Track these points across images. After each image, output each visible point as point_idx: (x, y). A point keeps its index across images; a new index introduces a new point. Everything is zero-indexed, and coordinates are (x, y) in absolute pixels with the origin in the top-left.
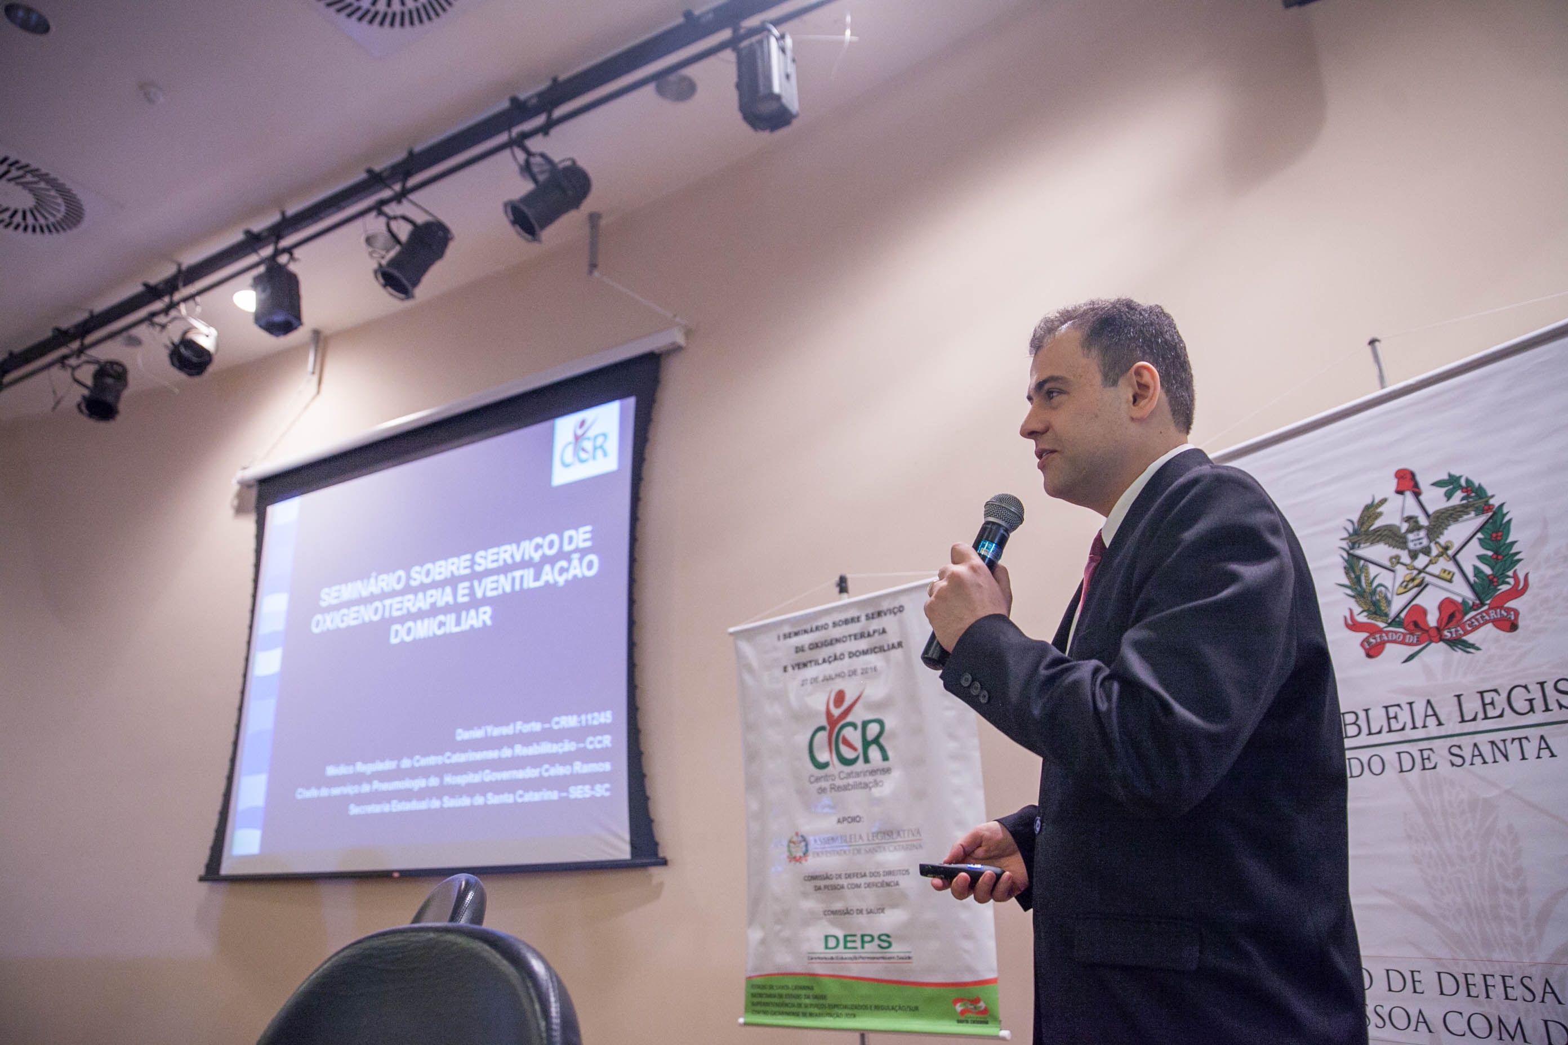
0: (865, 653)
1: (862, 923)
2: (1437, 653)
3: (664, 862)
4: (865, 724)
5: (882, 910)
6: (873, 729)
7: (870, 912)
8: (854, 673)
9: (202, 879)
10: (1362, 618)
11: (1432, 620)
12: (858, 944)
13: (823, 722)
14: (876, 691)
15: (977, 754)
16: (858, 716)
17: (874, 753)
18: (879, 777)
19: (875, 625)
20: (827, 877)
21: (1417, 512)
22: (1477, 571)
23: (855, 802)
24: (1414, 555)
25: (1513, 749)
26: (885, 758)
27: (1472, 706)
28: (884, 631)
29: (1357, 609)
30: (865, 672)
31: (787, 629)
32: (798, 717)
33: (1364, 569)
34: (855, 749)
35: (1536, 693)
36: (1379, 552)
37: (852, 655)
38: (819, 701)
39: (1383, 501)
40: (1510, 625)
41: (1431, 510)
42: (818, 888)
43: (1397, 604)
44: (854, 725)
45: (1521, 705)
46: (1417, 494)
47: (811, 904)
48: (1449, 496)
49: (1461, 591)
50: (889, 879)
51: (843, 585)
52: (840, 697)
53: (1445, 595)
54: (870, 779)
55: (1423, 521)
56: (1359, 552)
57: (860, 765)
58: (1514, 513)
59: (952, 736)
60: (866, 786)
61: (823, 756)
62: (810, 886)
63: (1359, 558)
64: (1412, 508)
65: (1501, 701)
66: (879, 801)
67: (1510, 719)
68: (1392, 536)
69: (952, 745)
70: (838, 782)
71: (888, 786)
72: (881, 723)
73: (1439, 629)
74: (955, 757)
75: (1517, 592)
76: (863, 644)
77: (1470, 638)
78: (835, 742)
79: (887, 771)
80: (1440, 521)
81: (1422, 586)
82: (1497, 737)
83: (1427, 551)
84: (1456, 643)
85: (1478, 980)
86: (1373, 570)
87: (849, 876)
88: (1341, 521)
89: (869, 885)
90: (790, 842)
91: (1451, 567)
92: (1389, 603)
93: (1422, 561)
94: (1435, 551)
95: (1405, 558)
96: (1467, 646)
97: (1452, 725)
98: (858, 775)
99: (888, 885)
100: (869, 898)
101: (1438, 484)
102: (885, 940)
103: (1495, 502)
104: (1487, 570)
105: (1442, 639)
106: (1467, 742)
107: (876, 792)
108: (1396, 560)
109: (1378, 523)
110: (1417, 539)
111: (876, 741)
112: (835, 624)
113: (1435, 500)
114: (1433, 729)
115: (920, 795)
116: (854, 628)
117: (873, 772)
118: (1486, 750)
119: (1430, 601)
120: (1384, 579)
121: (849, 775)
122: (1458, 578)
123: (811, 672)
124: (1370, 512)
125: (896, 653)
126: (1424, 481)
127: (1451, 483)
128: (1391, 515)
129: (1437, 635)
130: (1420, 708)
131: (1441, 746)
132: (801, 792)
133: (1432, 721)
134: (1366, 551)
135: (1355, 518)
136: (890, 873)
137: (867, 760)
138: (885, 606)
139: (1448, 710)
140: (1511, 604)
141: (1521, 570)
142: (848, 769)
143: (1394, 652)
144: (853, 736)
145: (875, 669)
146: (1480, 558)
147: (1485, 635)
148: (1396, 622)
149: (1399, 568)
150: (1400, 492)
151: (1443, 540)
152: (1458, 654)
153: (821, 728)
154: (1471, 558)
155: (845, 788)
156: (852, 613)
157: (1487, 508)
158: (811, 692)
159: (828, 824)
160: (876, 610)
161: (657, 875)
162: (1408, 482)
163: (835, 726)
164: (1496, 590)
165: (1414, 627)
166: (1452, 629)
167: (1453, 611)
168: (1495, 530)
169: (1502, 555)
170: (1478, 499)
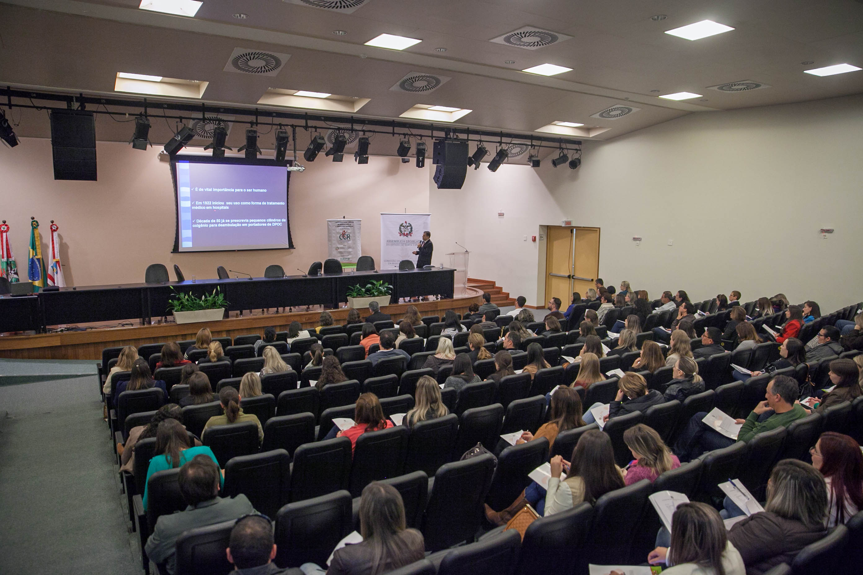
0: (348, 226)
1: (346, 257)
2: (405, 237)
3: (295, 248)
5: (349, 256)
6: (348, 236)
8: (346, 229)
9: (172, 252)
12: (345, 259)
14: (349, 231)
16: (347, 234)
17: (348, 238)
19: (350, 223)
20: (341, 252)
21: (406, 225)
23: (346, 244)
25: (409, 245)
26: (350, 239)
27: (407, 241)
31: (336, 222)
32: (338, 233)
34: (346, 238)
35: (412, 241)
36: (402, 227)
37: (346, 226)
38: (341, 231)
39: (404, 223)
40: (411, 236)
43: (403, 232)
47: (339, 255)
49: (408, 233)
51: (344, 217)
52: (344, 231)
59: (358, 238)
60: (347, 242)
61: (341, 238)
62: (339, 253)
65: (409, 241)
66: (348, 244)
67: (410, 243)
68: (404, 226)
71: (350, 242)
72: (350, 235)
74: (358, 240)
78: (343, 237)
80: (408, 226)
81: (405, 231)
83: (406, 229)
87: (344, 252)
96: (407, 237)
99: (350, 253)
100: (347, 254)
102: (349, 259)
108: (404, 229)
110: (406, 227)
112: (344, 222)
113: (408, 225)
115: (354, 243)
119: (406, 233)
120: (402, 230)
123: (340, 228)
124: (402, 224)
125: (352, 227)
127: (409, 224)
129: (405, 235)
132: (338, 242)
139: (405, 241)
143: (402, 236)
144: (346, 236)
145: (349, 229)
147: (409, 236)
151: (408, 228)
153: (341, 235)
154: (409, 230)
155: (345, 242)
156: (346, 222)
158: (340, 230)
159: (342, 246)
160: (350, 222)
161: (292, 250)
162: (406, 222)
163: (343, 235)
164: (411, 233)
165: (404, 234)
166: (407, 235)
167: (407, 234)
168: (411, 228)
169: (411, 230)
170: (411, 225)
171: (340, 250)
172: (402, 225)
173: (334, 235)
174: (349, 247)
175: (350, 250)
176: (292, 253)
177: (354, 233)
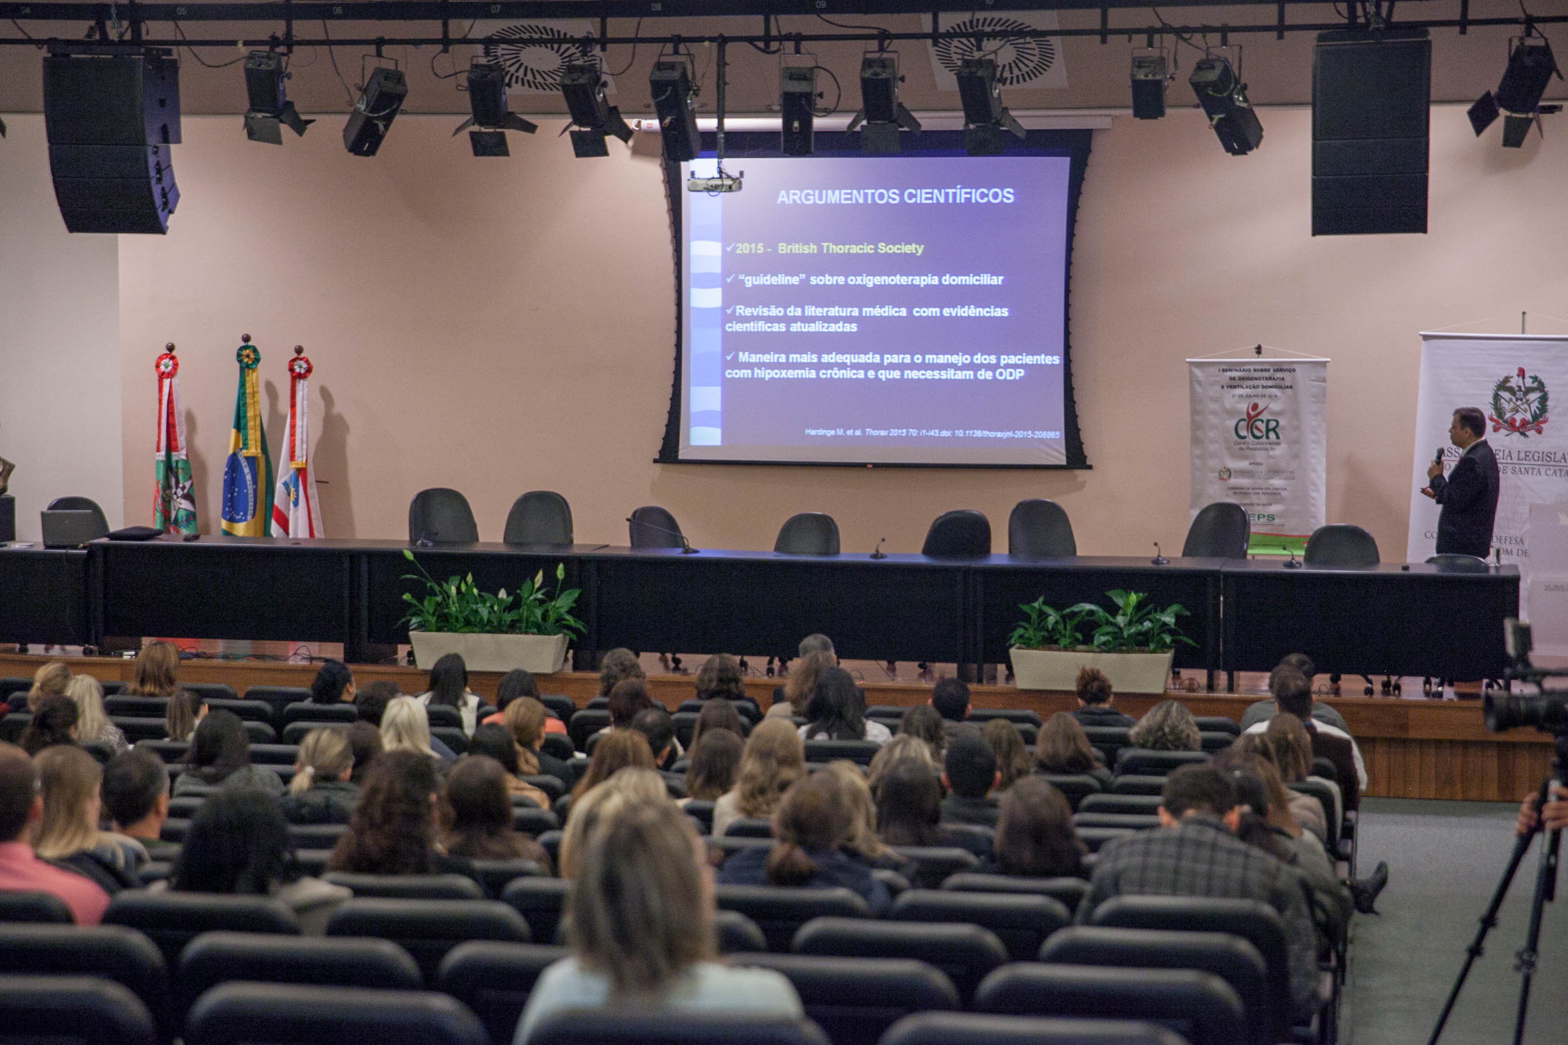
0: (1271, 387)
1: (1260, 509)
2: (1516, 435)
3: (1090, 467)
4: (1268, 421)
5: (1271, 505)
6: (1273, 424)
7: (1264, 505)
8: (1264, 396)
9: (655, 461)
10: (1495, 417)
11: (1518, 424)
12: (1256, 518)
13: (1245, 417)
14: (1275, 406)
15: (1324, 442)
16: (1265, 416)
17: (1272, 435)
18: (1274, 446)
19: (1279, 375)
20: (1242, 488)
21: (1522, 385)
22: (1535, 412)
23: (1260, 456)
24: (1517, 400)
25: (1530, 471)
26: (1278, 437)
27: (1522, 455)
28: (1283, 379)
29: (1494, 413)
30: (1270, 396)
31: (1225, 367)
32: (1230, 413)
33: (1500, 400)
34: (1262, 432)
35: (1541, 455)
36: (1506, 395)
37: (1263, 387)
38: (1244, 407)
39: (1512, 377)
40: (1539, 432)
41: (1527, 385)
42: (1235, 493)
43: (1508, 415)
44: (1262, 421)
45: (1536, 458)
46: (1524, 378)
48: (1533, 383)
49: (1529, 417)
50: (1275, 491)
51: (1259, 350)
52: (1255, 407)
53: (1522, 416)
54: (1268, 446)
55: (1523, 389)
56: (1500, 393)
57: (1264, 439)
58: (1551, 396)
59: (1315, 433)
60: (1266, 449)
61: (1243, 433)
62: (1231, 492)
63: (1499, 395)
64: (1521, 383)
65: (1531, 455)
66: (1271, 457)
67: (1533, 462)
68: (1511, 390)
69: (1314, 437)
70: (1251, 446)
71: (1279, 451)
72: (1277, 422)
73: (1518, 428)
74: (1314, 442)
75: (1544, 422)
76: (1270, 383)
77: (1528, 433)
78: (1251, 427)
79: (1279, 444)
80: (1529, 390)
81: (1517, 411)
82: (1527, 467)
83: (1521, 400)
84: (1523, 434)
85: (1503, 538)
86: (1503, 401)
87: (1253, 489)
88: (1495, 379)
89: (1264, 493)
90: (1221, 471)
91: (1528, 408)
92: (1505, 414)
93: (1519, 403)
94: (1524, 400)
95: (1514, 400)
96: (1525, 435)
97: (1515, 461)
98: (1262, 444)
99: (1275, 494)
100: (1264, 499)
101: (1531, 377)
102: (1271, 517)
103: (1546, 390)
104: (1538, 412)
105: (1519, 431)
106: (1518, 467)
107: (1271, 453)
108: (1511, 400)
109: (1508, 385)
110: (1520, 394)
111: (1274, 430)
112: (1255, 370)
113: (1529, 383)
114: (1509, 461)
115: (1296, 456)
116: (1266, 374)
117: (1270, 444)
118: (1523, 470)
119: (1518, 417)
120: (1505, 405)
121: (1258, 444)
122: (1529, 412)
123: (1239, 391)
124: (1507, 379)
125: (1289, 391)
126: (1527, 375)
127: (1535, 379)
128: (1514, 383)
130: (1507, 452)
131: (1510, 467)
132: (1228, 449)
133: (1509, 458)
134: (1502, 393)
135: (1501, 379)
136: (1276, 489)
137: (1268, 437)
138: (1285, 367)
139: (1515, 456)
140: (1542, 425)
141: (1547, 415)
142: (1257, 441)
143: (1503, 432)
144: (1262, 426)
145: (1276, 396)
146: (1538, 408)
147: (1532, 433)
148: (1506, 422)
149: (1512, 403)
150: (1518, 376)
151: (1527, 397)
152: (1522, 438)
153: (1244, 420)
154: (1535, 406)
155: (1255, 449)
156: (1267, 367)
157: (1543, 391)
158: (1238, 401)
159: (1243, 464)
160: (1279, 368)
161: (1081, 474)
162: (1522, 373)
163: (1251, 420)
164: (1538, 420)
165: (1511, 425)
166: (1522, 429)
167: (1524, 423)
168: (1544, 399)
169: (1543, 408)
170: (1541, 387)
171: (1234, 481)
172: (1503, 385)
173: (1213, 420)
174: (1275, 472)
175: (1277, 482)
176: (1083, 485)
177: (1296, 414)
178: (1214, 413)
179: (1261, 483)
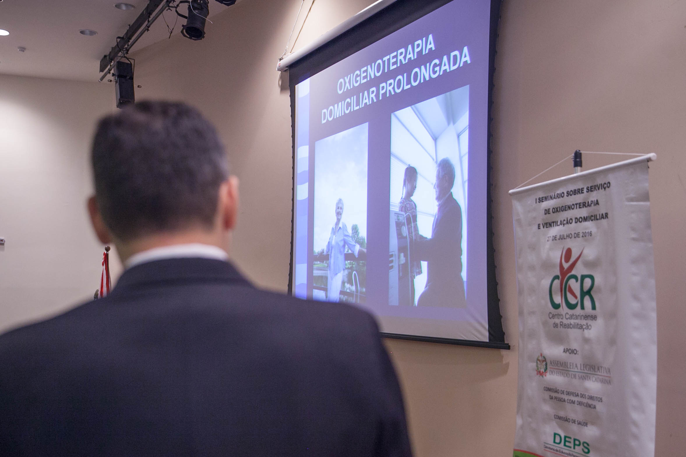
0: (585, 219)
1: (575, 430)
3: (508, 347)
4: (583, 277)
5: (586, 424)
6: (588, 282)
7: (579, 423)
8: (577, 235)
12: (572, 445)
13: (558, 273)
14: (590, 252)
16: (579, 270)
17: (587, 302)
18: (590, 322)
19: (594, 196)
20: (556, 391)
23: (574, 338)
26: (594, 308)
28: (597, 203)
30: (584, 235)
31: (541, 195)
34: (576, 297)
37: (578, 220)
38: (556, 255)
42: (551, 398)
44: (575, 277)
47: (547, 408)
50: (590, 402)
51: (578, 160)
54: (584, 322)
57: (578, 311)
59: (636, 298)
60: (581, 327)
61: (558, 299)
62: (547, 395)
66: (586, 340)
69: (635, 305)
70: (565, 321)
71: (594, 330)
72: (592, 277)
74: (637, 315)
76: (584, 212)
78: (565, 289)
79: (594, 318)
87: (568, 393)
89: (580, 403)
90: (538, 360)
98: (577, 317)
99: (590, 406)
100: (580, 413)
102: (586, 448)
107: (588, 333)
111: (589, 292)
112: (568, 194)
115: (612, 342)
116: (579, 198)
117: (586, 317)
121: (572, 317)
123: (555, 231)
125: (604, 221)
132: (544, 324)
136: (591, 398)
137: (583, 308)
138: (599, 181)
142: (571, 312)
144: (574, 285)
145: (591, 234)
153: (556, 277)
155: (568, 326)
156: (579, 185)
158: (553, 247)
159: (558, 351)
160: (593, 184)
163: (565, 276)
171: (550, 378)
173: (531, 279)
174: (591, 367)
175: (592, 386)
177: (613, 264)
178: (532, 268)
179: (576, 384)
